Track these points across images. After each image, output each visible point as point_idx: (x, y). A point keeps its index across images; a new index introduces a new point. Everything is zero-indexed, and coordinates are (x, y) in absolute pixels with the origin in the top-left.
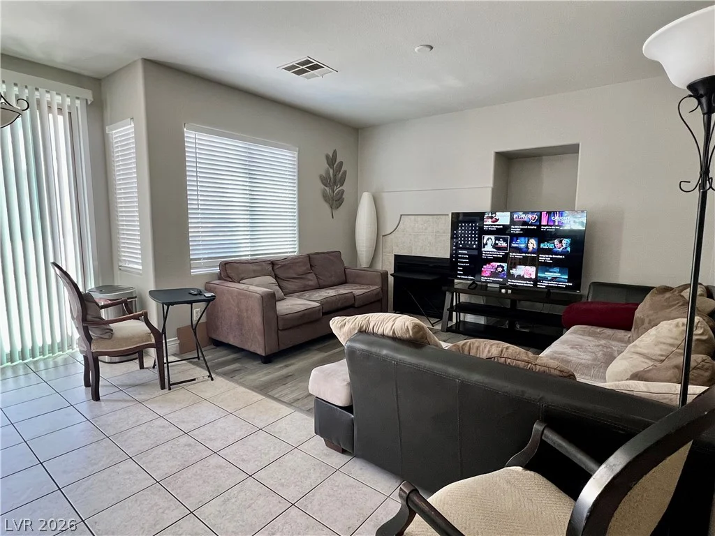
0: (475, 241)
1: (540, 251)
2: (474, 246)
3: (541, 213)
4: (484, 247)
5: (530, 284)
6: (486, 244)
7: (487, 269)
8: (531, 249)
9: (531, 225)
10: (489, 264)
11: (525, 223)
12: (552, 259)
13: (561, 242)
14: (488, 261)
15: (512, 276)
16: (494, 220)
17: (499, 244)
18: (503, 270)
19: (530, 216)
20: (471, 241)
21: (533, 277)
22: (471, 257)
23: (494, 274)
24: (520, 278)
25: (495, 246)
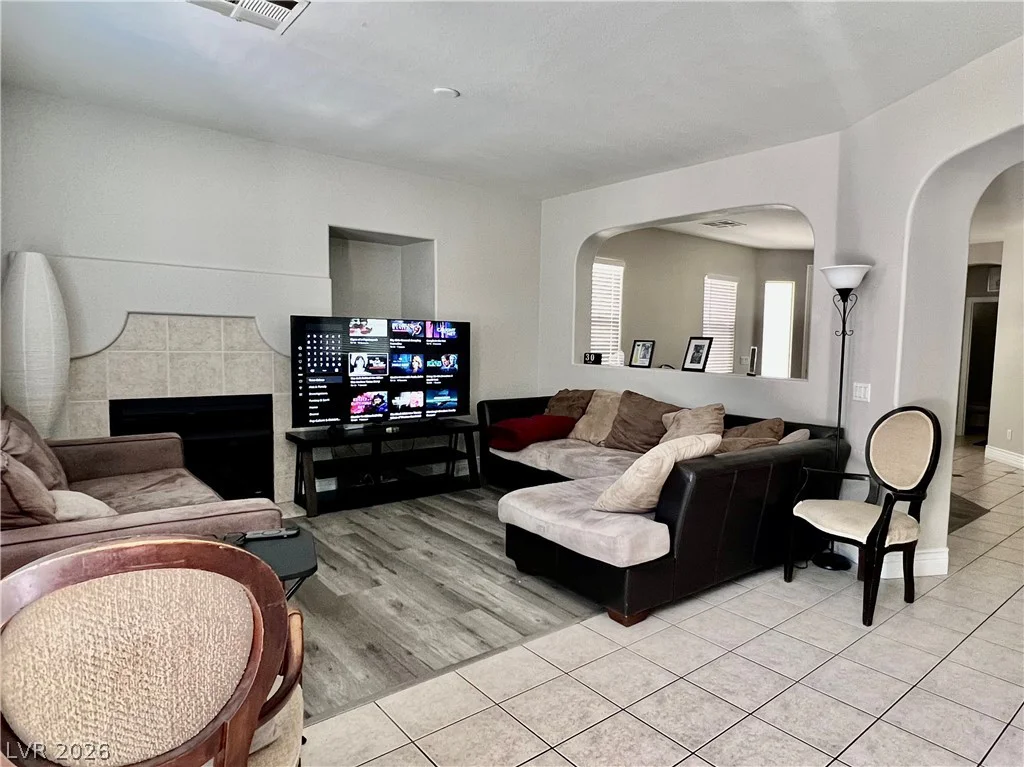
0: (336, 362)
1: (427, 371)
2: (337, 370)
3: (425, 322)
4: (352, 370)
5: (418, 415)
6: (356, 366)
7: (359, 403)
8: (416, 369)
9: (415, 337)
10: (361, 394)
11: (406, 335)
12: (440, 379)
13: (448, 358)
14: (360, 391)
15: (395, 409)
16: (364, 329)
17: (375, 365)
18: (383, 401)
19: (412, 326)
20: (330, 362)
21: (421, 405)
22: (331, 388)
23: (368, 410)
24: (406, 408)
25: (368, 368)
